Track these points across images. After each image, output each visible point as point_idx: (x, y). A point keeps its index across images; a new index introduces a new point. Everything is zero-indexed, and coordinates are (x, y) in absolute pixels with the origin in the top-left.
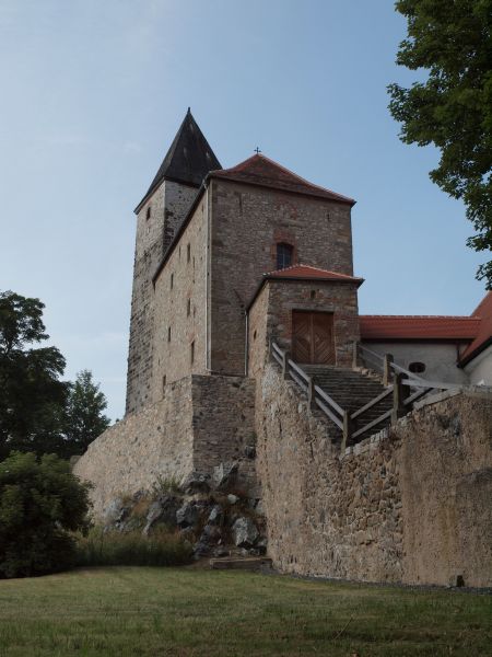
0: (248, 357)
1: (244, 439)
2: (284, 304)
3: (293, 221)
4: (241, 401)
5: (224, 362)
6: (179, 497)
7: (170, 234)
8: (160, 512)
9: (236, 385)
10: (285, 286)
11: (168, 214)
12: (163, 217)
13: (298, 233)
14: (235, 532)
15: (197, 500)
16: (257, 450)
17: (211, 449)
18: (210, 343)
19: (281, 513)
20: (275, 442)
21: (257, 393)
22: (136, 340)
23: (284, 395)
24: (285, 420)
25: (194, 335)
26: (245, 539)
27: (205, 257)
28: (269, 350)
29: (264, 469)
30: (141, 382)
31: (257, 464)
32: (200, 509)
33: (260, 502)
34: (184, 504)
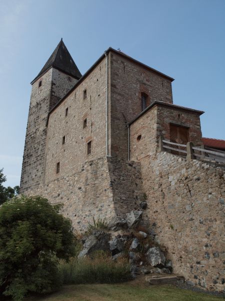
1: (138, 197)
3: (147, 83)
4: (134, 175)
5: (117, 152)
6: (107, 232)
7: (53, 94)
8: (95, 242)
10: (165, 110)
11: (53, 84)
12: (50, 85)
13: (150, 89)
14: (148, 256)
15: (121, 234)
16: (148, 204)
17: (122, 202)
18: (110, 140)
19: (196, 246)
20: (180, 199)
21: (143, 171)
22: (29, 146)
23: (193, 169)
24: (196, 184)
25: (91, 137)
26: (160, 262)
27: (104, 93)
28: (160, 144)
29: (162, 216)
30: (32, 168)
31: (150, 213)
32: (124, 241)
33: (156, 237)
34: (113, 237)
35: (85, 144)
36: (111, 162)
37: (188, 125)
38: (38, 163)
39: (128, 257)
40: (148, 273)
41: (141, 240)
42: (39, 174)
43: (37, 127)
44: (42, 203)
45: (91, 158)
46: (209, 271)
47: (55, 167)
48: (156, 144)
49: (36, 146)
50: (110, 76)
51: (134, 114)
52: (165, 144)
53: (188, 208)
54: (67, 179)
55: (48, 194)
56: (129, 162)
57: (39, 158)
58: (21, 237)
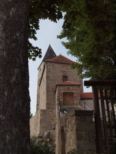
1: (53, 125)
2: (61, 91)
3: (67, 70)
4: (52, 115)
6: (36, 140)
9: (51, 111)
10: (61, 87)
13: (68, 73)
17: (44, 128)
18: (46, 101)
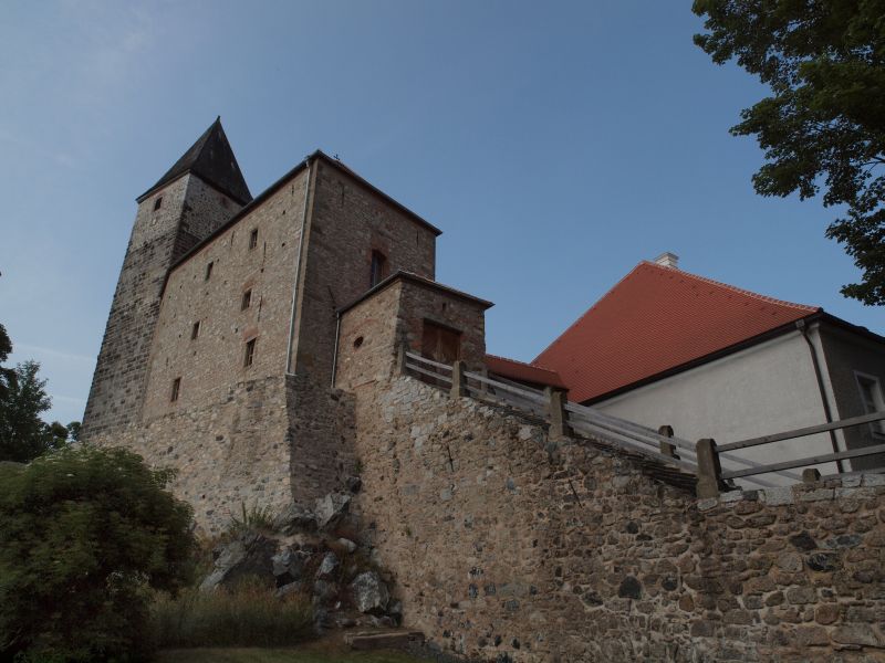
0: (336, 367)
1: (345, 466)
2: (415, 309)
3: (388, 232)
4: (341, 419)
5: (309, 369)
6: (271, 537)
7: (185, 229)
8: (241, 557)
10: (418, 290)
11: (186, 208)
12: (180, 209)
13: (391, 245)
14: (356, 592)
15: (301, 543)
16: (365, 482)
17: (310, 475)
18: (296, 341)
19: (452, 572)
20: (429, 475)
21: (361, 412)
22: (115, 336)
23: (462, 415)
24: (465, 447)
25: (256, 331)
26: (377, 604)
27: (294, 242)
28: (400, 361)
29: (391, 509)
30: (116, 384)
31: (366, 501)
32: (306, 556)
33: (375, 551)
34: (282, 548)
35: (242, 344)
36: (295, 388)
37: (460, 326)
38: (132, 374)
39: (311, 591)
40: (350, 626)
41: (343, 556)
42: (131, 399)
43: (138, 296)
44: (127, 465)
45: (251, 375)
46: (473, 621)
47: (169, 387)
48: (393, 358)
49: (131, 336)
50: (311, 208)
51: (353, 291)
52: (411, 360)
53: (445, 495)
54: (193, 415)
55: (145, 445)
56: (333, 391)
57: (134, 365)
58: (69, 538)
